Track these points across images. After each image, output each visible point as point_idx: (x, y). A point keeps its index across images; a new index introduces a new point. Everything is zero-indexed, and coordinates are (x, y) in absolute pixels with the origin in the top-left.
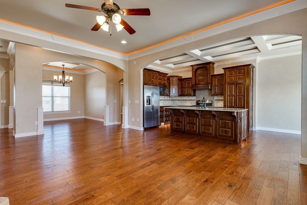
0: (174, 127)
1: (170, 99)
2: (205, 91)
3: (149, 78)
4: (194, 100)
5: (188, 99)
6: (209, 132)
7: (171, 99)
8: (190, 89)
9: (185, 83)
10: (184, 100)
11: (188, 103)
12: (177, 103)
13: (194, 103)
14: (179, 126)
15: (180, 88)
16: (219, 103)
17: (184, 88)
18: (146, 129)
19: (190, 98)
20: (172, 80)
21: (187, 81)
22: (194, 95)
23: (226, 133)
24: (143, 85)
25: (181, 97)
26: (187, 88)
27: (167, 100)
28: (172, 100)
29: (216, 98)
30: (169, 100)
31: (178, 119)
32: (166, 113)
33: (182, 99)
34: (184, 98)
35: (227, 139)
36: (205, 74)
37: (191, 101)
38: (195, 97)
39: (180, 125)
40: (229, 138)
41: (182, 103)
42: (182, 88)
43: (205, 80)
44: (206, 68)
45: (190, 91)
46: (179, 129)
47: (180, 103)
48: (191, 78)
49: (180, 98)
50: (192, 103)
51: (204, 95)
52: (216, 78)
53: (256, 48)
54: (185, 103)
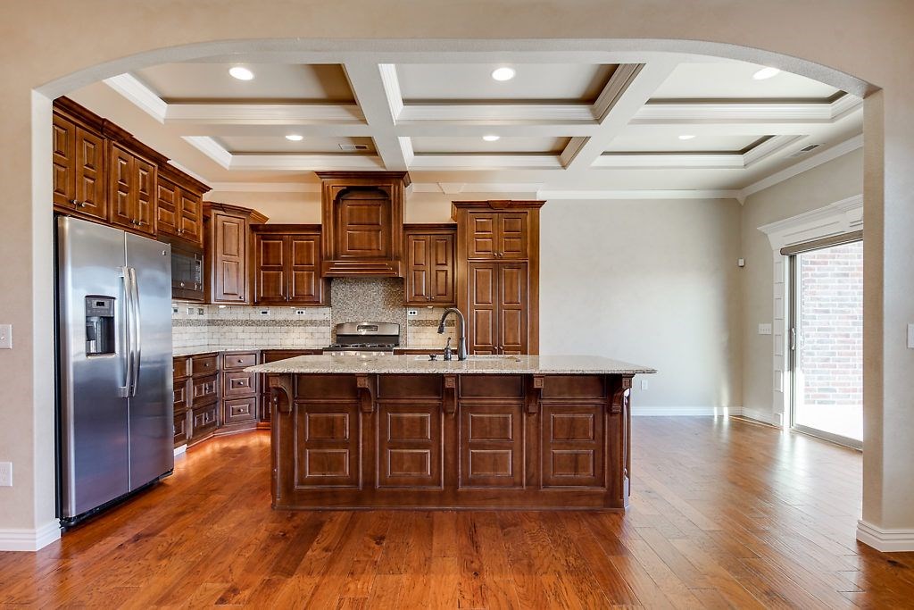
0: (302, 473)
1: (201, 317)
2: (372, 285)
3: (100, 182)
4: (324, 323)
5: (296, 316)
6: (500, 474)
7: (205, 317)
8: (309, 276)
9: (287, 246)
10: (276, 323)
11: (293, 335)
12: (241, 336)
13: (325, 338)
14: (336, 463)
15: (264, 269)
16: (422, 336)
17: (280, 269)
18: (76, 528)
19: (308, 313)
20: (220, 224)
21: (295, 237)
22: (328, 304)
23: (576, 470)
24: (56, 214)
25: (264, 309)
26: (296, 269)
27: (189, 323)
28: (211, 323)
29: (412, 314)
30: (198, 323)
31: (331, 427)
32: (200, 390)
33: (265, 317)
34: (275, 313)
35: (580, 495)
36: (378, 218)
37: (310, 329)
38: (328, 310)
39: (341, 464)
40: (587, 488)
41: (265, 336)
42: (273, 269)
43: (378, 244)
44: (385, 194)
45: (309, 283)
46: (334, 482)
47: (259, 336)
48: (318, 228)
49: (257, 314)
50: (317, 335)
51: (368, 303)
52: (421, 238)
53: (557, 152)
54: (280, 336)
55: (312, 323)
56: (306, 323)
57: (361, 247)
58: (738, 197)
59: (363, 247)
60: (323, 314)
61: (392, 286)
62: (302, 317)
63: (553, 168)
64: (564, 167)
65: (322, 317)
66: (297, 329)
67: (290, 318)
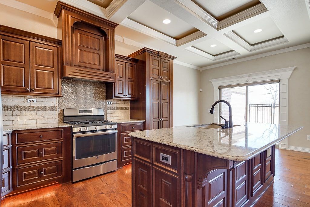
4: (51, 108)
5: (28, 103)
8: (50, 75)
11: (25, 117)
13: (53, 118)
15: (4, 63)
16: (114, 115)
17: (22, 66)
19: (39, 101)
26: (37, 69)
29: (109, 104)
36: (99, 47)
37: (40, 112)
42: (15, 65)
43: (98, 62)
45: (50, 80)
50: (46, 117)
51: (84, 97)
52: (121, 63)
53: (177, 39)
54: (11, 118)
55: (42, 108)
56: (36, 109)
57: (88, 62)
58: (200, 70)
59: (89, 62)
60: (52, 102)
61: (98, 87)
62: (33, 104)
63: (174, 45)
64: (177, 45)
65: (50, 105)
66: (29, 113)
67: (22, 104)
